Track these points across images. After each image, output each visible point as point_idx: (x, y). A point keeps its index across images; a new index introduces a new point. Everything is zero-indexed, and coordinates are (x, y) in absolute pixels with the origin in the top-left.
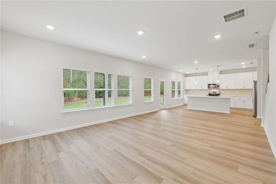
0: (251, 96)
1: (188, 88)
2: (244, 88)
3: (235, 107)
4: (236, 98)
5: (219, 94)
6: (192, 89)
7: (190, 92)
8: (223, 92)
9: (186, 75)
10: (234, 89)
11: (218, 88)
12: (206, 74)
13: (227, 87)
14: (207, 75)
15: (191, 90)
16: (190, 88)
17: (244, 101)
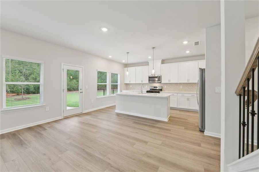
0: (196, 93)
1: (128, 82)
2: (188, 82)
3: (178, 107)
4: (179, 95)
5: (162, 89)
6: (131, 82)
7: (131, 86)
8: (165, 87)
9: (126, 65)
10: (178, 84)
11: (159, 82)
12: (146, 63)
13: (169, 81)
14: (148, 65)
15: (132, 84)
16: (130, 81)
17: (188, 99)
